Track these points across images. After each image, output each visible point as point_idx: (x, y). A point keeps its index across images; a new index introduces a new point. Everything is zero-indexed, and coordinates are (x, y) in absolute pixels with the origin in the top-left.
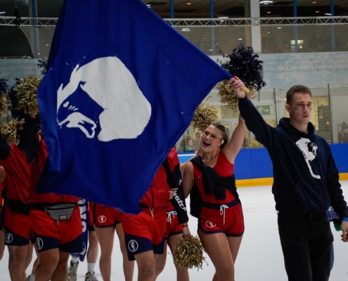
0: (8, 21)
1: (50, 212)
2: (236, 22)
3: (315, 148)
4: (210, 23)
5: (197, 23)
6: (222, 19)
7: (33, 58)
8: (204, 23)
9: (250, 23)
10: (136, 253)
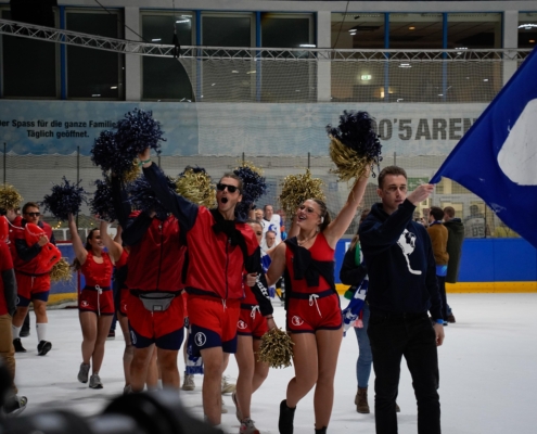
0: (164, 51)
1: (144, 301)
2: (481, 55)
3: (413, 239)
4: (442, 56)
5: (422, 56)
6: (460, 50)
7: (193, 101)
8: (432, 56)
9: (502, 57)
10: (203, 347)
